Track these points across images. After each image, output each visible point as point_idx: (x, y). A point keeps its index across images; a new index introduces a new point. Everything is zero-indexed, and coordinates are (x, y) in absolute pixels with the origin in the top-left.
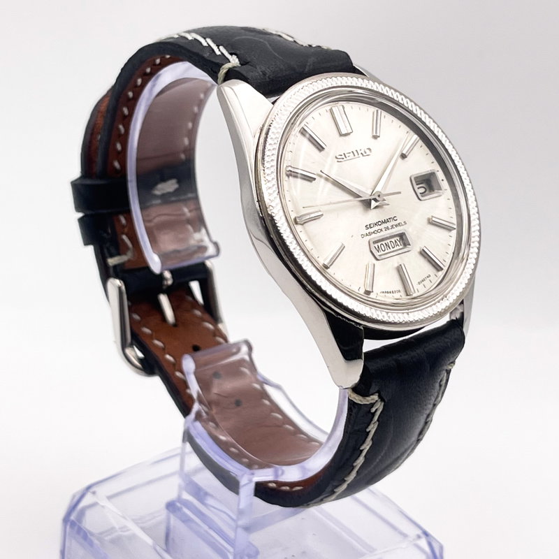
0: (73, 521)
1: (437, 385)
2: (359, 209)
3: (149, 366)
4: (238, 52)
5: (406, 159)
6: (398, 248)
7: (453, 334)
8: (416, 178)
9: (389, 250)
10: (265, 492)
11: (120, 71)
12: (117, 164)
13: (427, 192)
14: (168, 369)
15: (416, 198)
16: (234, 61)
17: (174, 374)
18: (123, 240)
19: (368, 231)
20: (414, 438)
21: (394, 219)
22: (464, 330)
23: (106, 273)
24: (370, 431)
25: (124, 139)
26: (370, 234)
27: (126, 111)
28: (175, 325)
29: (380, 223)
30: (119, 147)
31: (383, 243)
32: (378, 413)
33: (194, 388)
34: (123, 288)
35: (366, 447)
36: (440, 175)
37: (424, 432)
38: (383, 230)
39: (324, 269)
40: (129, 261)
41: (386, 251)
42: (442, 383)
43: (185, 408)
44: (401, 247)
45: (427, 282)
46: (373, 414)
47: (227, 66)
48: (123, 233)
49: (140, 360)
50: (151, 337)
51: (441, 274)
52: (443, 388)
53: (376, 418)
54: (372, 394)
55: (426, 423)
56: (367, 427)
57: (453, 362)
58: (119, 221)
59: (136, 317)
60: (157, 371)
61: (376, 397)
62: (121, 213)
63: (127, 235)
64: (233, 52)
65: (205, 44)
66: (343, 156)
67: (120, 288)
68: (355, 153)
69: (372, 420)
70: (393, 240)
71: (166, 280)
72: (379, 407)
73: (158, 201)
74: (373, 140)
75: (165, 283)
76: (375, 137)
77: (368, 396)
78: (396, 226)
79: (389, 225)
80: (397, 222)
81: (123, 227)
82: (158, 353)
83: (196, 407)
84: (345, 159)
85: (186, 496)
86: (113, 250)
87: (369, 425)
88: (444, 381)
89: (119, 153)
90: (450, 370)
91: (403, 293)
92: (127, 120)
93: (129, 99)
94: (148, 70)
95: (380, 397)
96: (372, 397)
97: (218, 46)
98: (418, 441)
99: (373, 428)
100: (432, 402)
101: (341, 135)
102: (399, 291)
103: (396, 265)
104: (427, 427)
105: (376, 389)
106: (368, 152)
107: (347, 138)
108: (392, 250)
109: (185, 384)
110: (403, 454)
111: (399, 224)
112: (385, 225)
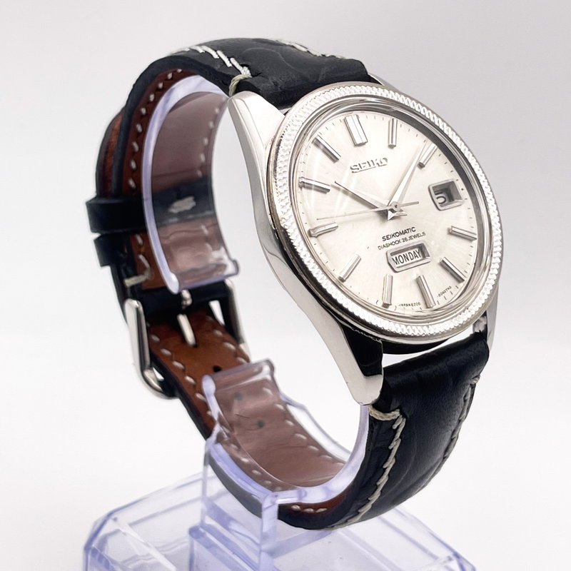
0: (95, 549)
1: (462, 400)
2: (376, 221)
3: (169, 388)
4: (250, 64)
5: (424, 169)
6: (417, 259)
7: (477, 347)
8: (434, 188)
9: (408, 262)
10: (289, 515)
11: (132, 87)
12: (132, 183)
13: (446, 202)
14: (189, 391)
15: (435, 208)
16: (245, 73)
17: (194, 396)
18: (140, 260)
19: (385, 243)
20: (440, 456)
21: (412, 229)
22: (488, 342)
23: (124, 294)
24: (392, 449)
25: (138, 157)
26: (388, 245)
27: (139, 128)
28: (195, 346)
29: (397, 234)
30: (133, 165)
31: (402, 254)
32: (400, 430)
33: (215, 410)
34: (141, 309)
35: (390, 464)
36: (460, 185)
37: (450, 449)
38: (401, 241)
39: (340, 282)
40: (146, 281)
41: (405, 263)
42: (466, 398)
43: (206, 430)
44: (420, 258)
45: (447, 294)
46: (395, 431)
47: (238, 78)
48: (140, 253)
49: (160, 383)
50: (171, 359)
51: (462, 285)
52: (468, 403)
53: (398, 435)
54: (394, 410)
55: (452, 440)
56: (389, 445)
57: (478, 376)
58: (136, 241)
59: (155, 338)
60: (177, 393)
61: (397, 413)
62: (138, 232)
63: (144, 255)
64: (244, 63)
65: (215, 56)
66: (358, 167)
67: (137, 309)
68: (371, 163)
69: (394, 437)
70: (412, 251)
71: (186, 300)
72: (401, 423)
73: (175, 220)
74: (389, 150)
75: (184, 303)
76: (391, 147)
77: (390, 412)
78: (415, 237)
79: (407, 236)
80: (413, 234)
81: (140, 246)
82: (178, 375)
83: (217, 429)
84: (360, 169)
85: (210, 521)
86: (130, 271)
87: (391, 442)
88: (469, 396)
89: (134, 171)
90: (475, 384)
91: (422, 306)
92: (141, 138)
93: (142, 116)
94: (161, 85)
95: (401, 413)
96: (393, 412)
97: (229, 58)
98: (444, 458)
99: (395, 446)
100: (457, 418)
101: (356, 145)
102: (419, 304)
103: (415, 277)
104: (453, 444)
105: (398, 405)
106: (384, 162)
107: (361, 148)
108: (410, 261)
109: (206, 406)
110: (432, 469)
111: (418, 235)
112: (403, 236)
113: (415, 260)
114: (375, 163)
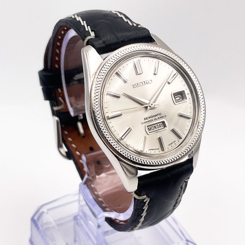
1: (179, 189)
3: (69, 156)
4: (95, 30)
5: (170, 84)
6: (161, 128)
7: (188, 165)
8: (174, 94)
9: (156, 129)
12: (57, 66)
13: (180, 100)
14: (76, 158)
15: (173, 103)
16: (93, 34)
17: (79, 161)
18: (59, 100)
19: (145, 121)
20: (172, 207)
21: (160, 114)
23: (54, 113)
24: (144, 209)
25: (59, 55)
26: (146, 122)
27: (58, 44)
28: (84, 137)
29: (152, 117)
30: (57, 59)
31: (153, 126)
32: (147, 202)
34: (59, 120)
35: (144, 214)
36: (187, 92)
37: (176, 206)
38: (154, 120)
39: (118, 141)
40: (62, 109)
41: (154, 130)
42: (182, 187)
44: (162, 128)
45: (173, 145)
46: (145, 203)
47: (89, 38)
48: (60, 96)
49: (66, 153)
50: (71, 143)
51: (181, 140)
52: (183, 189)
53: (147, 204)
54: (143, 195)
55: (177, 203)
56: (143, 207)
57: (189, 178)
58: (58, 91)
59: (66, 132)
60: (72, 158)
61: (145, 196)
62: (59, 88)
63: (61, 97)
64: (93, 30)
65: (82, 24)
66: (137, 85)
67: (57, 121)
68: (143, 83)
69: (145, 205)
70: (159, 124)
71: (80, 117)
72: (147, 200)
73: (76, 82)
75: (79, 118)
76: (155, 74)
77: (141, 196)
78: (161, 118)
79: (157, 117)
80: (160, 116)
81: (60, 93)
82: (72, 150)
83: (86, 177)
84: (137, 86)
86: (55, 103)
87: (144, 206)
88: (184, 186)
89: (57, 61)
90: (188, 181)
91: (160, 150)
92: (60, 48)
93: (59, 39)
94: (66, 28)
95: (147, 196)
96: (143, 196)
97: (87, 26)
98: (174, 209)
99: (146, 208)
100: (178, 195)
101: (137, 74)
102: (159, 149)
103: (158, 137)
105: (145, 193)
106: (150, 82)
107: (139, 75)
108: (157, 129)
110: (167, 214)
111: (162, 117)
112: (155, 118)
113: (159, 128)
114: (145, 82)
